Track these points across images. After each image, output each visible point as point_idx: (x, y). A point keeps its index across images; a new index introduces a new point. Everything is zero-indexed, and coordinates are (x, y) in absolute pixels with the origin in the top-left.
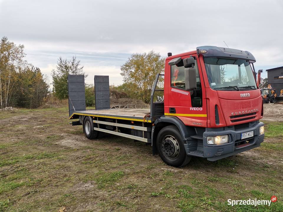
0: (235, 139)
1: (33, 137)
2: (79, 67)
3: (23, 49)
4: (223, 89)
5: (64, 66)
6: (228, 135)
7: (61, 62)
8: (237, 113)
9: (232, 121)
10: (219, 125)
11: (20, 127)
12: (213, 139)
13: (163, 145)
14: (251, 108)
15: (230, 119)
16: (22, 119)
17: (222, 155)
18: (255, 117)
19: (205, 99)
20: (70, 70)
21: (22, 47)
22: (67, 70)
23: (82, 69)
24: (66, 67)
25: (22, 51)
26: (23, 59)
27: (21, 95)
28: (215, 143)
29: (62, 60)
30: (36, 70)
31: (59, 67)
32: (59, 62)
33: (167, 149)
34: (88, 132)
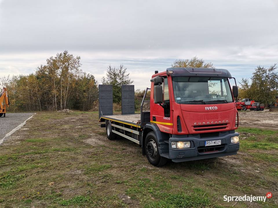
0: (197, 145)
1: (70, 135)
2: (125, 74)
3: (79, 60)
4: (189, 103)
5: (113, 74)
6: (190, 141)
7: (110, 70)
8: (200, 124)
9: (196, 130)
10: (182, 132)
11: (66, 126)
12: (175, 143)
13: (147, 147)
14: (218, 120)
15: (193, 128)
16: (71, 120)
17: (183, 158)
18: (225, 127)
19: (171, 110)
20: (118, 77)
21: (79, 58)
22: (115, 77)
23: (128, 76)
24: (115, 75)
25: (79, 62)
26: (79, 68)
27: (77, 99)
28: (177, 147)
29: (112, 68)
30: (90, 77)
31: (108, 74)
32: (109, 70)
33: (150, 151)
34: (109, 134)
